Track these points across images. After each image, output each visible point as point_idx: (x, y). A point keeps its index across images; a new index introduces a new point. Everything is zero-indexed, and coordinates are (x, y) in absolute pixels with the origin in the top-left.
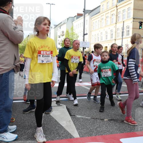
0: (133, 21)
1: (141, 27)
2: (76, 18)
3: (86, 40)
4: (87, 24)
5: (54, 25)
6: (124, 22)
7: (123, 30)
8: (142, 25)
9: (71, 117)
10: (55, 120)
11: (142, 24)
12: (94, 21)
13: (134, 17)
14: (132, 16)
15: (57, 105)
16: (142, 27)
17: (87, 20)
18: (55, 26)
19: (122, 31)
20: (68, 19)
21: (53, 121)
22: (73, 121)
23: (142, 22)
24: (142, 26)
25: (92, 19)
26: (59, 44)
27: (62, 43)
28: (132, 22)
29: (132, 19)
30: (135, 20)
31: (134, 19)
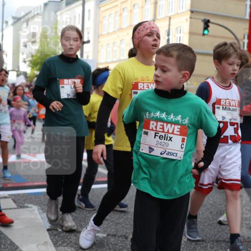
0: (191, 18)
1: (206, 32)
2: (64, 4)
3: (88, 56)
4: (89, 19)
5: (14, 18)
6: (170, 18)
7: (168, 35)
8: (208, 26)
9: (49, 234)
10: (11, 242)
11: (210, 24)
12: (107, 13)
13: (193, 9)
14: (188, 7)
15: (15, 206)
16: (208, 31)
17: (89, 10)
18: (16, 20)
19: (167, 38)
20: (46, 5)
21: (4, 245)
22: (53, 241)
23: (208, 21)
24: (209, 29)
25: (102, 9)
26: (25, 62)
27: (30, 61)
28: (189, 19)
29: (189, 13)
30: (194, 16)
31: (192, 12)
